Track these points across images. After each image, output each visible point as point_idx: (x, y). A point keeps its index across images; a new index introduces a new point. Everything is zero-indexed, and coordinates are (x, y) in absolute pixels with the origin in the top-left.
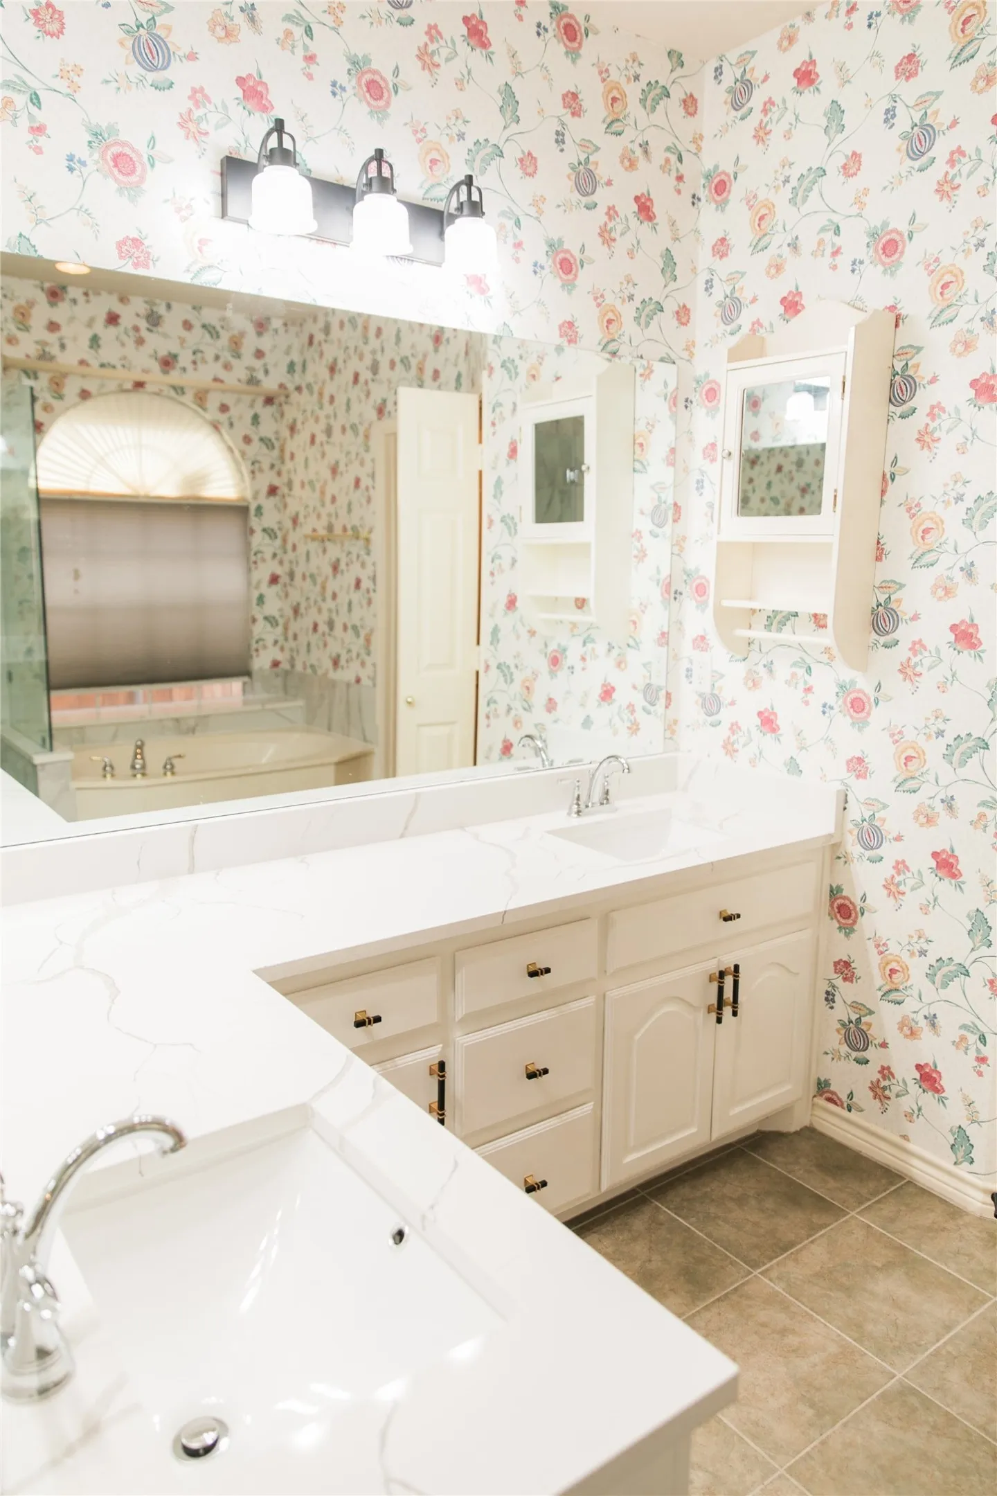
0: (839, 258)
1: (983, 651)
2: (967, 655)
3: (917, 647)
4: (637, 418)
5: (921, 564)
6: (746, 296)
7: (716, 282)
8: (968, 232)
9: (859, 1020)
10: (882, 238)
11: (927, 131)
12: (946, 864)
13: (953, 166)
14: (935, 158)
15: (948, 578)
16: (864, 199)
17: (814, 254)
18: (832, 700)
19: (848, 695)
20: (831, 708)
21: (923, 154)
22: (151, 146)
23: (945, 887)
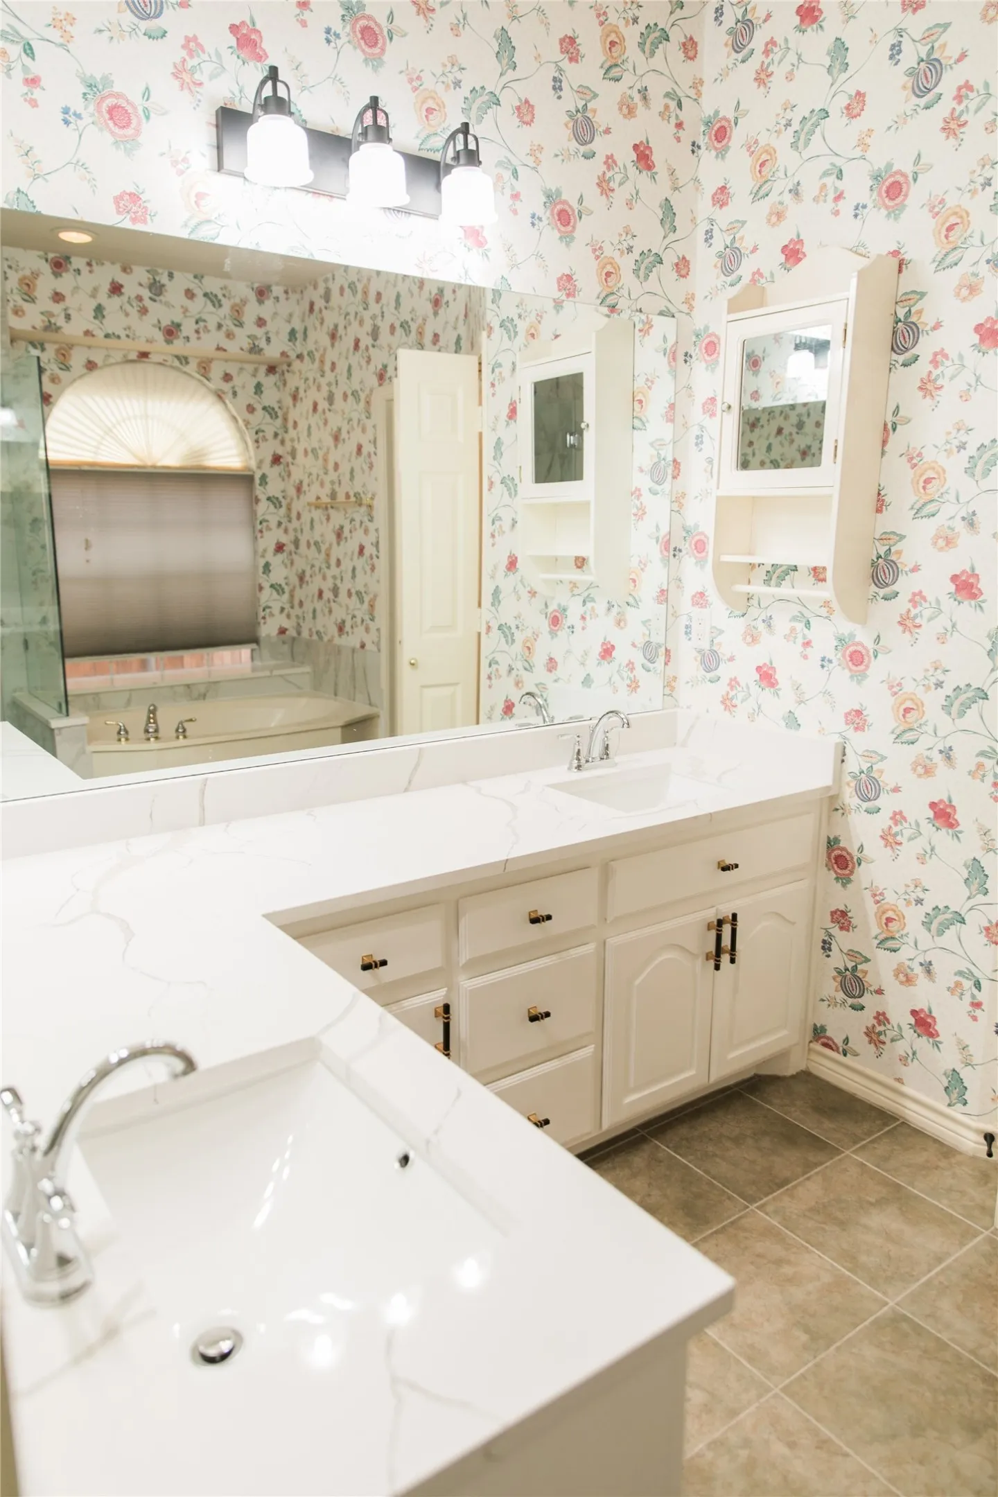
0: (841, 203)
1: (984, 601)
2: (967, 606)
3: (917, 598)
4: (636, 374)
5: (923, 515)
6: (746, 245)
7: (716, 233)
8: (974, 171)
9: (855, 968)
10: (886, 180)
11: (934, 66)
12: (943, 815)
13: (960, 102)
14: (941, 94)
15: (949, 528)
16: (868, 141)
17: (816, 199)
18: (831, 654)
19: (847, 648)
20: (830, 661)
21: (930, 90)
22: (145, 98)
23: (942, 837)
